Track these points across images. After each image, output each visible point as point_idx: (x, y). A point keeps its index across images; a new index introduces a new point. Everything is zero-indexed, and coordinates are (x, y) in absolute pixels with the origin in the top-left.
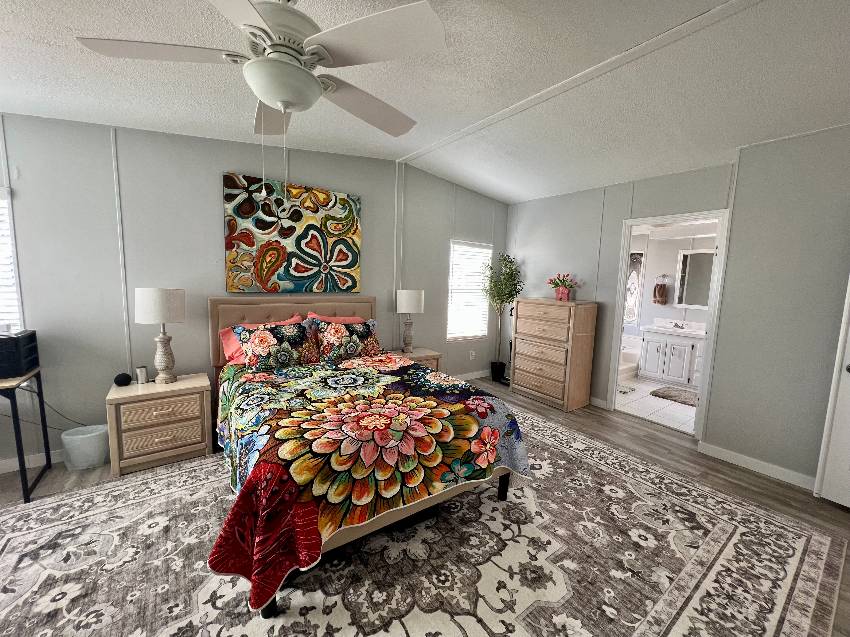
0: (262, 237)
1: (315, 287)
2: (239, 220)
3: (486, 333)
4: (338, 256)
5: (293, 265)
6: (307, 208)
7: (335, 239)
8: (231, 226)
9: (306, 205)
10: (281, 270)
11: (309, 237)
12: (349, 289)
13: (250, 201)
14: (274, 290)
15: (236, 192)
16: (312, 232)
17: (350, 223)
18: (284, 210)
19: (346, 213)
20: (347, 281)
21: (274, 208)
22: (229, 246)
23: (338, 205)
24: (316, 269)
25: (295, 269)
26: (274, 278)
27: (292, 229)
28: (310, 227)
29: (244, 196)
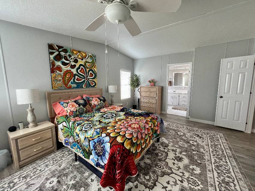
0: (65, 68)
1: (83, 86)
2: (56, 62)
3: (130, 97)
4: (90, 75)
5: (76, 78)
6: (80, 58)
7: (89, 69)
8: (53, 64)
9: (79, 57)
10: (72, 80)
11: (81, 68)
12: (94, 86)
13: (59, 55)
14: (70, 88)
15: (54, 51)
16: (81, 67)
17: (93, 63)
18: (72, 59)
19: (92, 61)
20: (93, 83)
21: (68, 58)
22: (52, 71)
23: (89, 58)
24: (84, 79)
25: (77, 80)
26: (70, 83)
27: (75, 66)
28: (81, 65)
29: (57, 53)
